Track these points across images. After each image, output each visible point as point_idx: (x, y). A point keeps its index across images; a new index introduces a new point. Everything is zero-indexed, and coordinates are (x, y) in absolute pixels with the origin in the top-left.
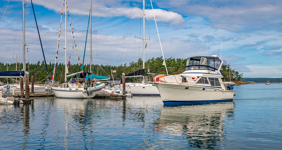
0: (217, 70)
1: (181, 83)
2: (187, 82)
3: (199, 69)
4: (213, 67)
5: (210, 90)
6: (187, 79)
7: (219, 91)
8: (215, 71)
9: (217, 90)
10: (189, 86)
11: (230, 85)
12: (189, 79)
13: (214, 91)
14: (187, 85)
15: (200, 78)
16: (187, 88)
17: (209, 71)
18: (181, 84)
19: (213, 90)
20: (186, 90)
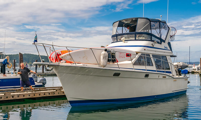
0: (164, 41)
1: (105, 64)
2: (118, 62)
3: (136, 40)
4: (158, 36)
5: (156, 76)
6: (117, 56)
7: (170, 78)
8: (161, 44)
9: (167, 77)
10: (121, 69)
11: (180, 67)
12: (120, 57)
13: (162, 78)
14: (118, 69)
15: (140, 54)
16: (117, 75)
17: (152, 43)
18: (104, 66)
19: (161, 76)
20: (116, 78)
